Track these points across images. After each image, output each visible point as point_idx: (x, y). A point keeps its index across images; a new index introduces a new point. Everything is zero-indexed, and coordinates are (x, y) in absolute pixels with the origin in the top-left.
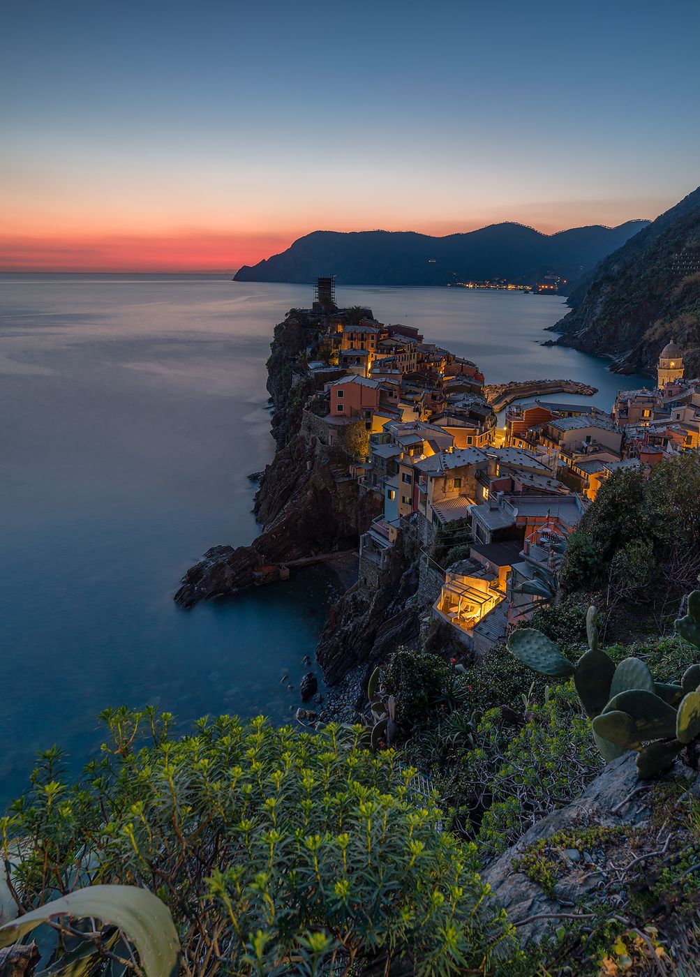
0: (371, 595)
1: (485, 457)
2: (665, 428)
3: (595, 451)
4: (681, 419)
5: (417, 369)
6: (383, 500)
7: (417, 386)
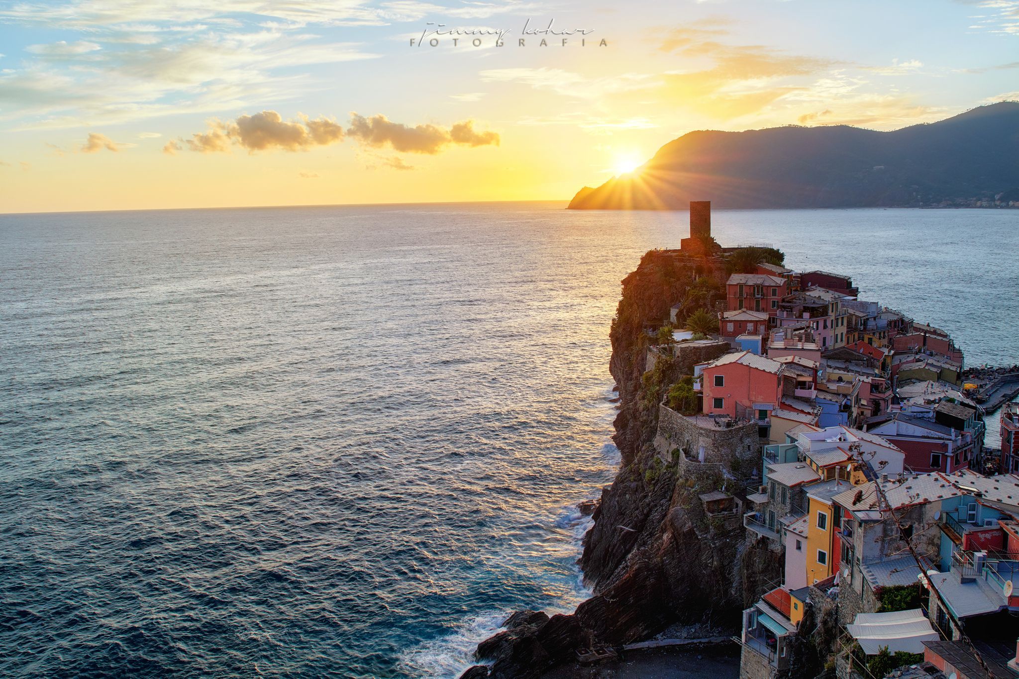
1: (955, 491)
5: (848, 343)
6: (784, 555)
7: (846, 369)
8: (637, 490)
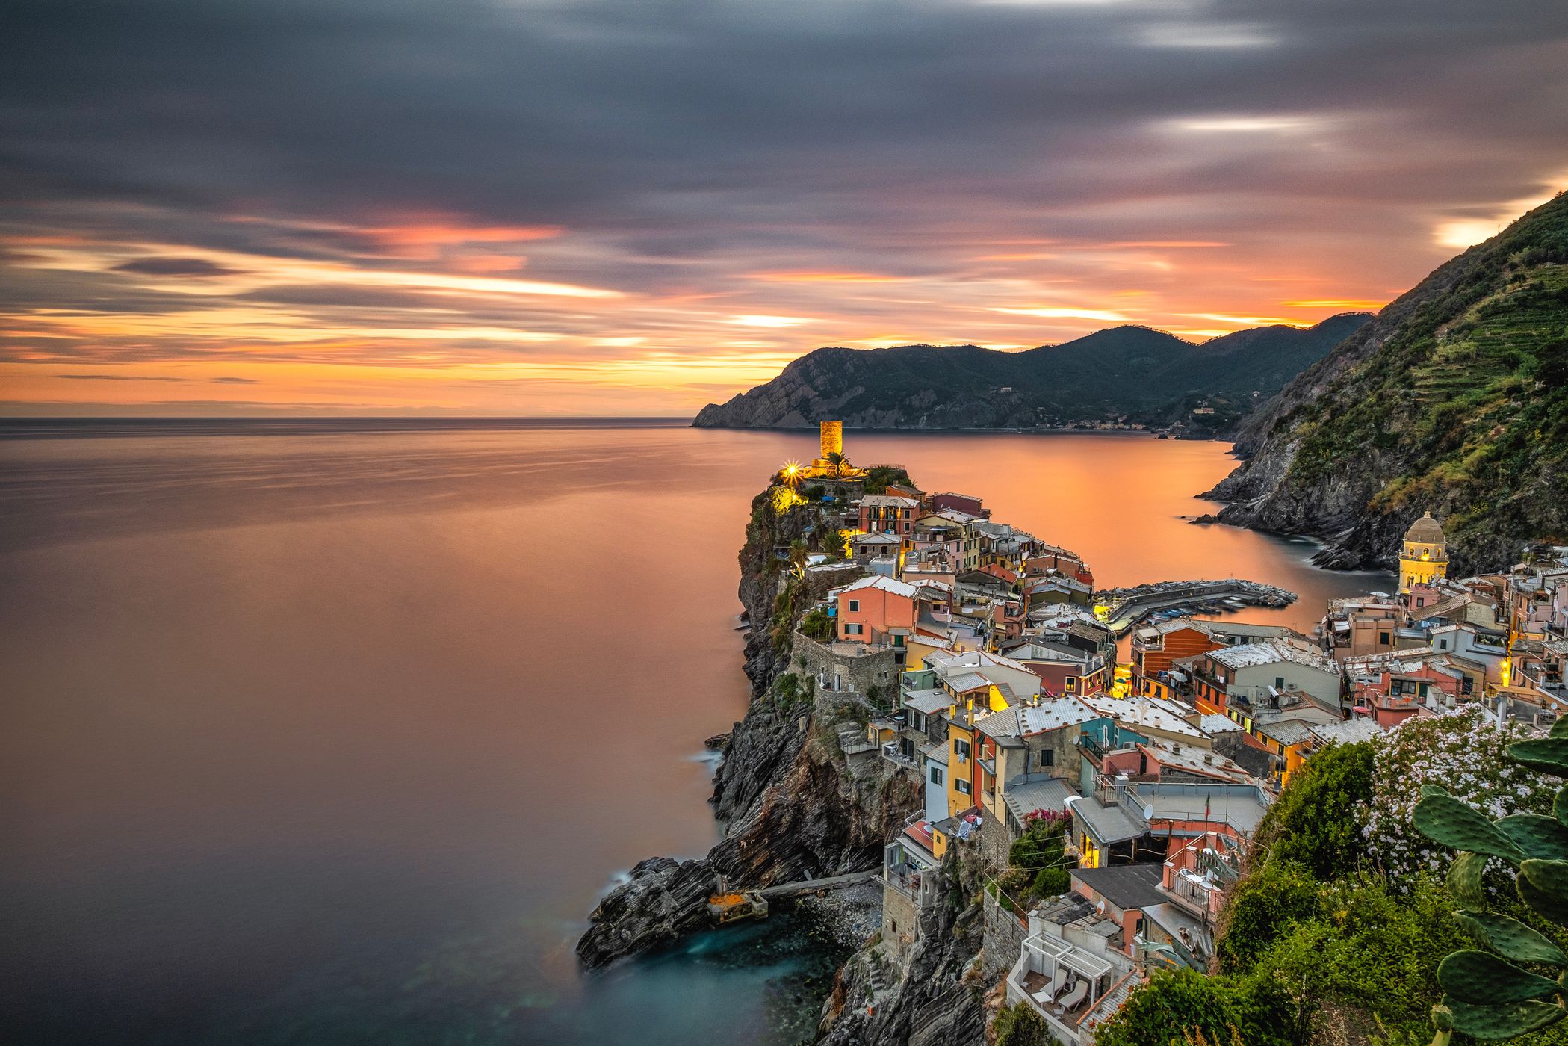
0: (903, 954)
1: (1093, 714)
2: (1419, 665)
3: (1293, 705)
4: (1450, 647)
5: (981, 566)
6: (924, 786)
7: (980, 592)
8: (770, 722)
